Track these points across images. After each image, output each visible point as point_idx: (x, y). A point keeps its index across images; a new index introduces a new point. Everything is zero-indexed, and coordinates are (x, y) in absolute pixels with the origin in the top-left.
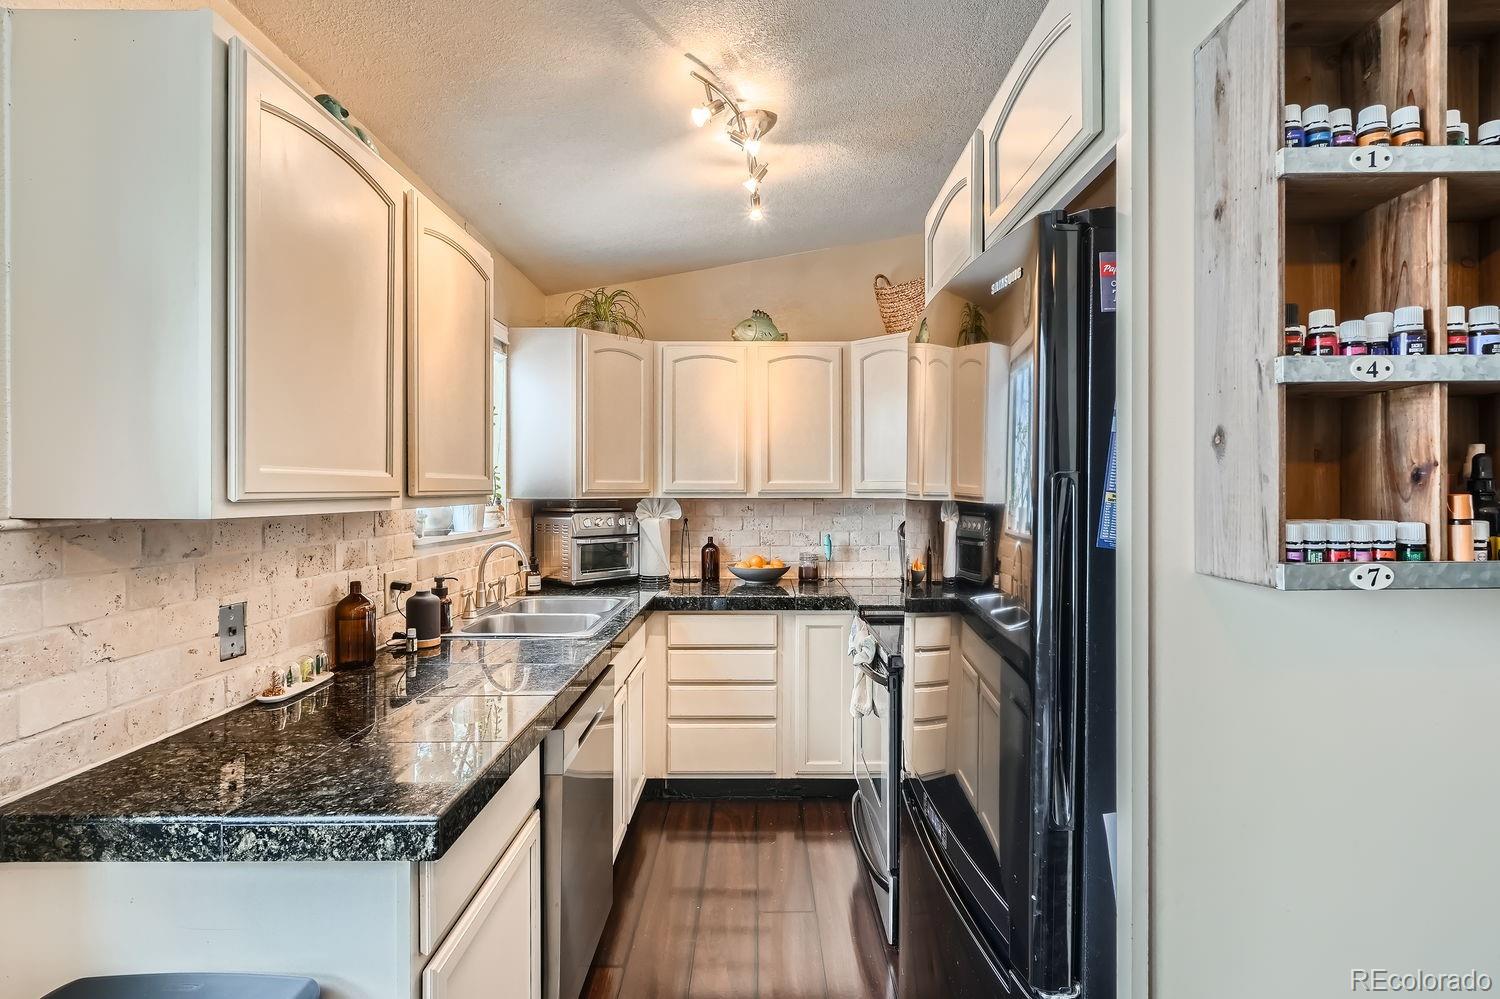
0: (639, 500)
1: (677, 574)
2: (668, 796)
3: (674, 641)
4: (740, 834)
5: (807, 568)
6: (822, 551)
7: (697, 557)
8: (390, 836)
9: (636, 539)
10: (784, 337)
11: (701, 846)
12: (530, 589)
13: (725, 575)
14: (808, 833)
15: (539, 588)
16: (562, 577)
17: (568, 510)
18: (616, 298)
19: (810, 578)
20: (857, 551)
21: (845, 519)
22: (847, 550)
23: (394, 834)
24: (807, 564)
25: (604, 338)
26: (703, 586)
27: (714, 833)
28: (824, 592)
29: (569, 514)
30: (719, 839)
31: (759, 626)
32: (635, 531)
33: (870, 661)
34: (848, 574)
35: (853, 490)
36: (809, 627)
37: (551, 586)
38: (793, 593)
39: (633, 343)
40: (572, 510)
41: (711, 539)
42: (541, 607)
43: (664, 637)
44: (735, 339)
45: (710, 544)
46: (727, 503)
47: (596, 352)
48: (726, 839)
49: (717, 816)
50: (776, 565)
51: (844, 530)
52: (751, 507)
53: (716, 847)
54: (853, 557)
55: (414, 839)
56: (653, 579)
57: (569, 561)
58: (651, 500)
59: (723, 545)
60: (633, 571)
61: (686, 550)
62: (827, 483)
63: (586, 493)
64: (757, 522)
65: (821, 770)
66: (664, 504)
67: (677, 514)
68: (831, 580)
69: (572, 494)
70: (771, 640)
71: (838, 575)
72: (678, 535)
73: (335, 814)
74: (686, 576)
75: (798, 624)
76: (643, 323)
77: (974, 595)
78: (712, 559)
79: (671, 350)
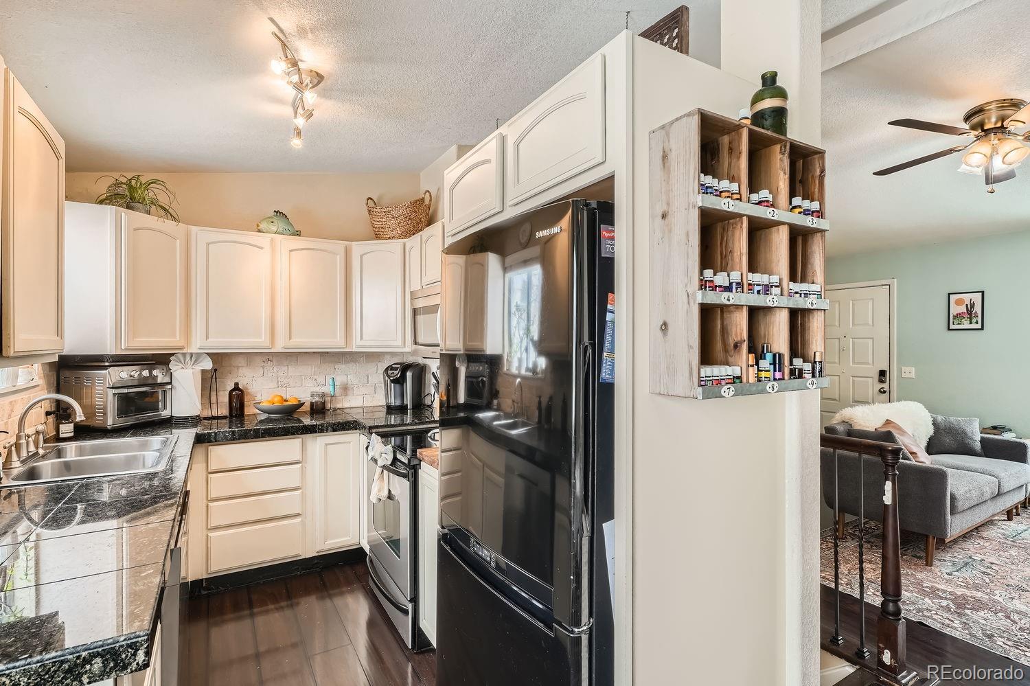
0: (173, 354)
1: (207, 413)
2: (206, 592)
3: (212, 467)
4: (277, 605)
5: (316, 402)
6: (328, 389)
7: (224, 398)
8: (98, 660)
9: (169, 387)
10: (297, 234)
11: (247, 623)
12: (61, 436)
13: (249, 410)
14: (331, 592)
15: (72, 434)
16: (98, 422)
17: (102, 364)
18: (151, 186)
19: (318, 409)
20: (353, 389)
21: (344, 366)
22: (346, 389)
23: (102, 657)
24: (316, 399)
25: (138, 218)
26: (230, 422)
27: (255, 610)
28: (330, 419)
29: (105, 368)
30: (260, 613)
31: (287, 447)
32: (167, 380)
33: (389, 462)
34: (346, 405)
35: (354, 346)
36: (326, 444)
37: (83, 432)
38: (307, 421)
39: (169, 224)
40: (107, 364)
41: (237, 384)
42: (81, 451)
43: (205, 465)
44: (259, 231)
45: (236, 388)
46: (250, 357)
47: (135, 229)
48: (267, 612)
49: (254, 597)
50: (292, 402)
51: (344, 374)
52: (271, 358)
53: (260, 620)
54: (350, 392)
55: (124, 656)
56: (186, 418)
57: (105, 408)
58: (184, 355)
59: (247, 389)
60: (165, 414)
61: (213, 394)
62: (335, 342)
63: (126, 349)
64: (275, 369)
65: (339, 545)
66: (196, 357)
67: (208, 364)
68: (335, 410)
69: (110, 349)
70: (298, 457)
71: (339, 406)
72: (209, 381)
73: (31, 657)
74: (215, 414)
75: (317, 443)
76: (176, 208)
77: (477, 413)
78: (238, 398)
79: (201, 235)
